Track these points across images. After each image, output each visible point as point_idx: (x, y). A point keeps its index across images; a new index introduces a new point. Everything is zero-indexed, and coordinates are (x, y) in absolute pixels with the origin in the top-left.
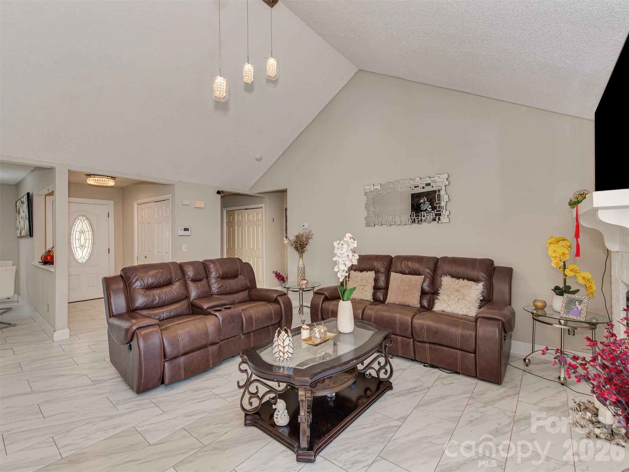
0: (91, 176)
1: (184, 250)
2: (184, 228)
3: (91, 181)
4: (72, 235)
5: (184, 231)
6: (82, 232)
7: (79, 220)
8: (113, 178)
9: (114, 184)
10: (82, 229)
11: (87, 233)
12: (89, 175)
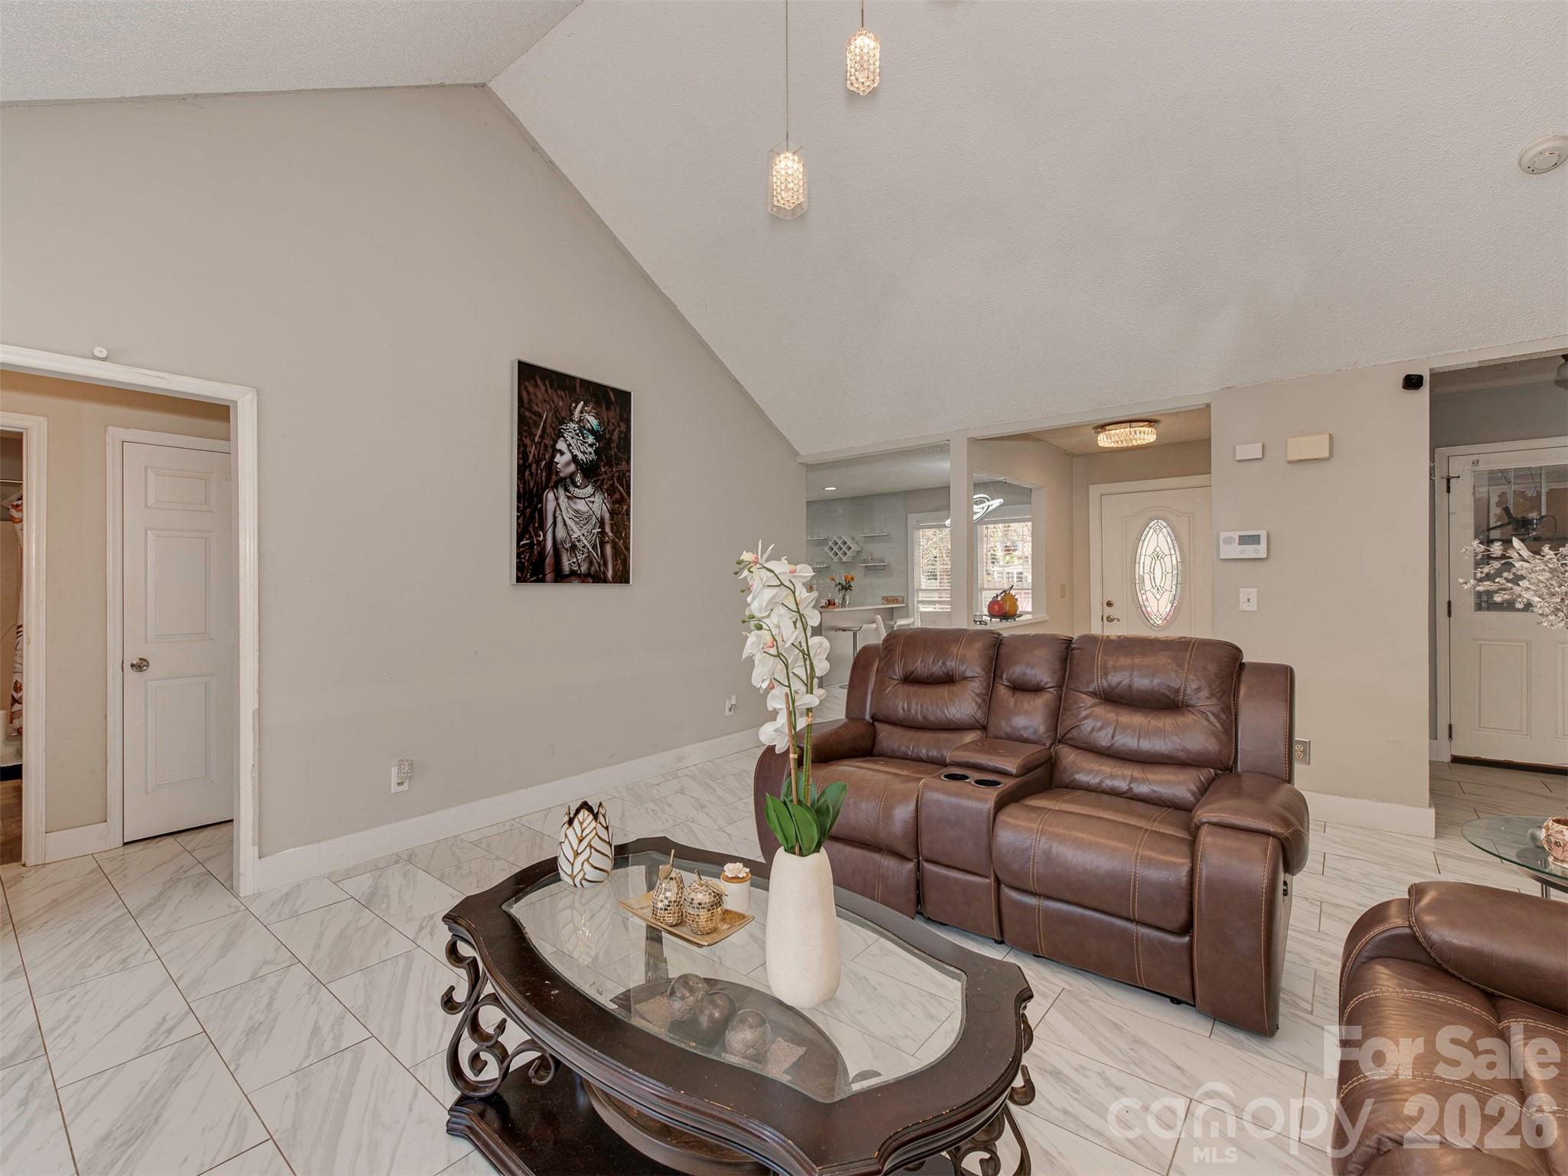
0: (1107, 428)
1: (1253, 592)
2: (1240, 536)
3: (1104, 440)
4: (1137, 565)
5: (1239, 544)
6: (1157, 556)
7: (1152, 531)
8: (1151, 422)
9: (1155, 437)
10: (1158, 549)
11: (1167, 559)
12: (1102, 427)
